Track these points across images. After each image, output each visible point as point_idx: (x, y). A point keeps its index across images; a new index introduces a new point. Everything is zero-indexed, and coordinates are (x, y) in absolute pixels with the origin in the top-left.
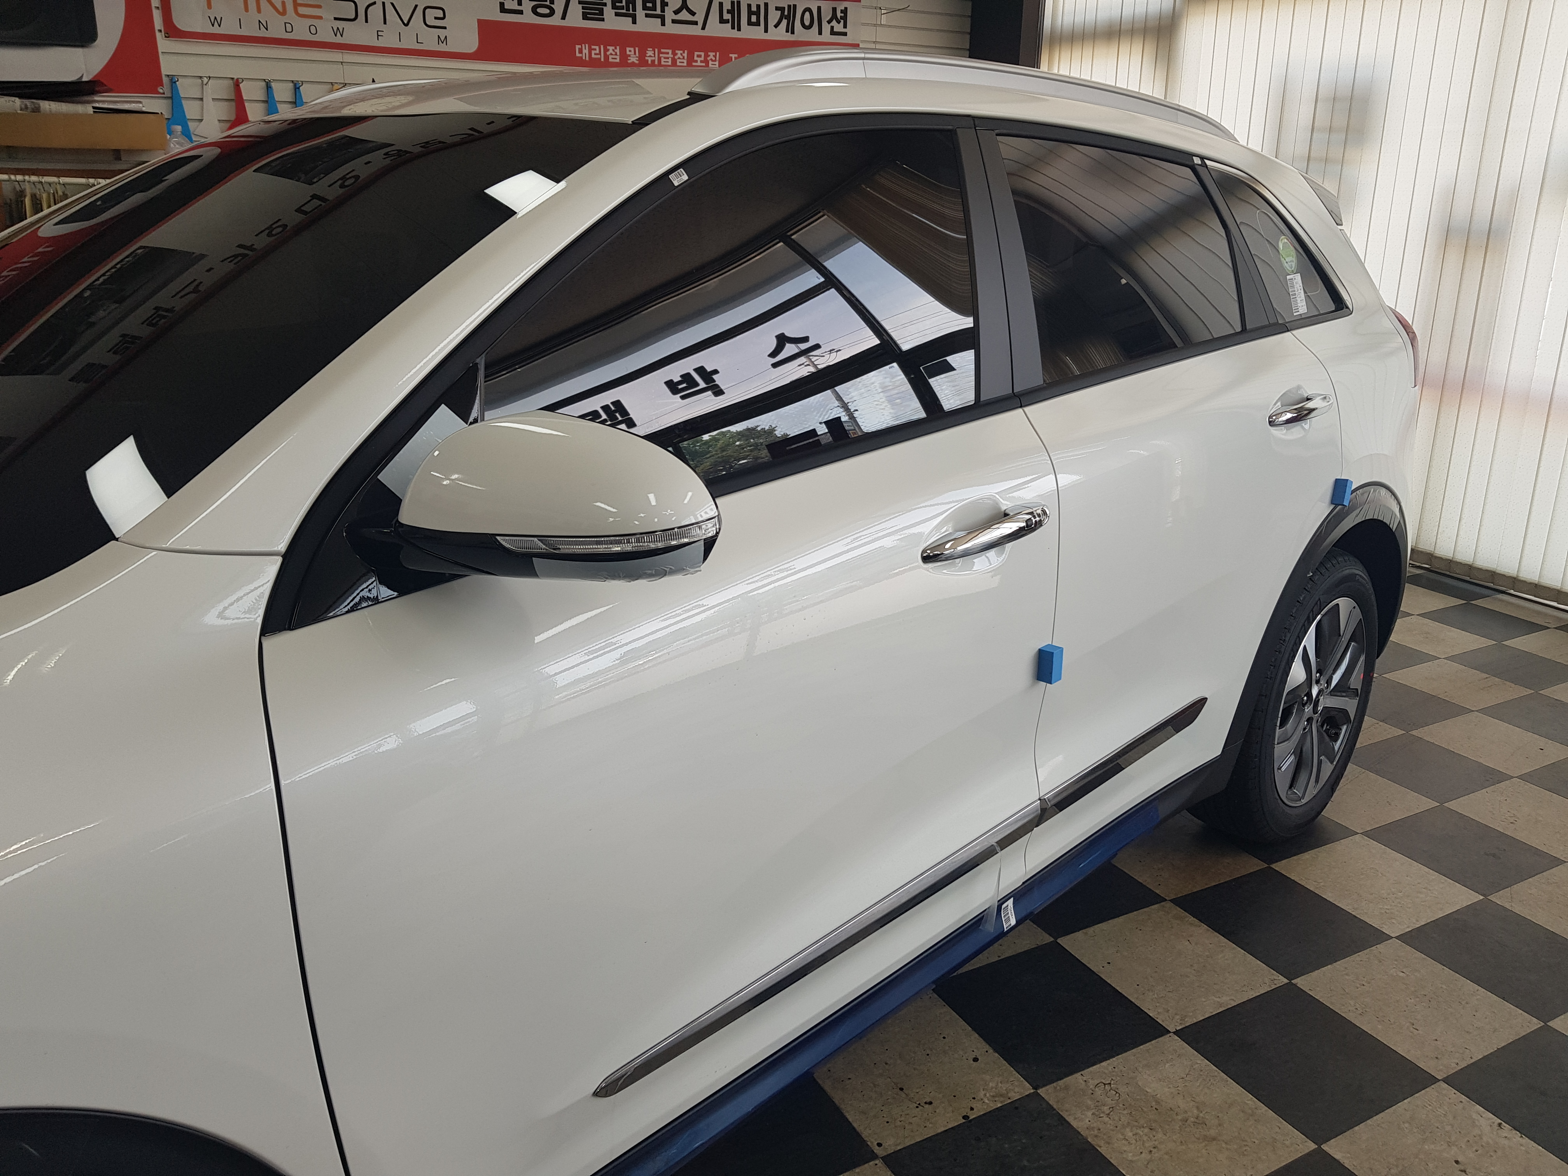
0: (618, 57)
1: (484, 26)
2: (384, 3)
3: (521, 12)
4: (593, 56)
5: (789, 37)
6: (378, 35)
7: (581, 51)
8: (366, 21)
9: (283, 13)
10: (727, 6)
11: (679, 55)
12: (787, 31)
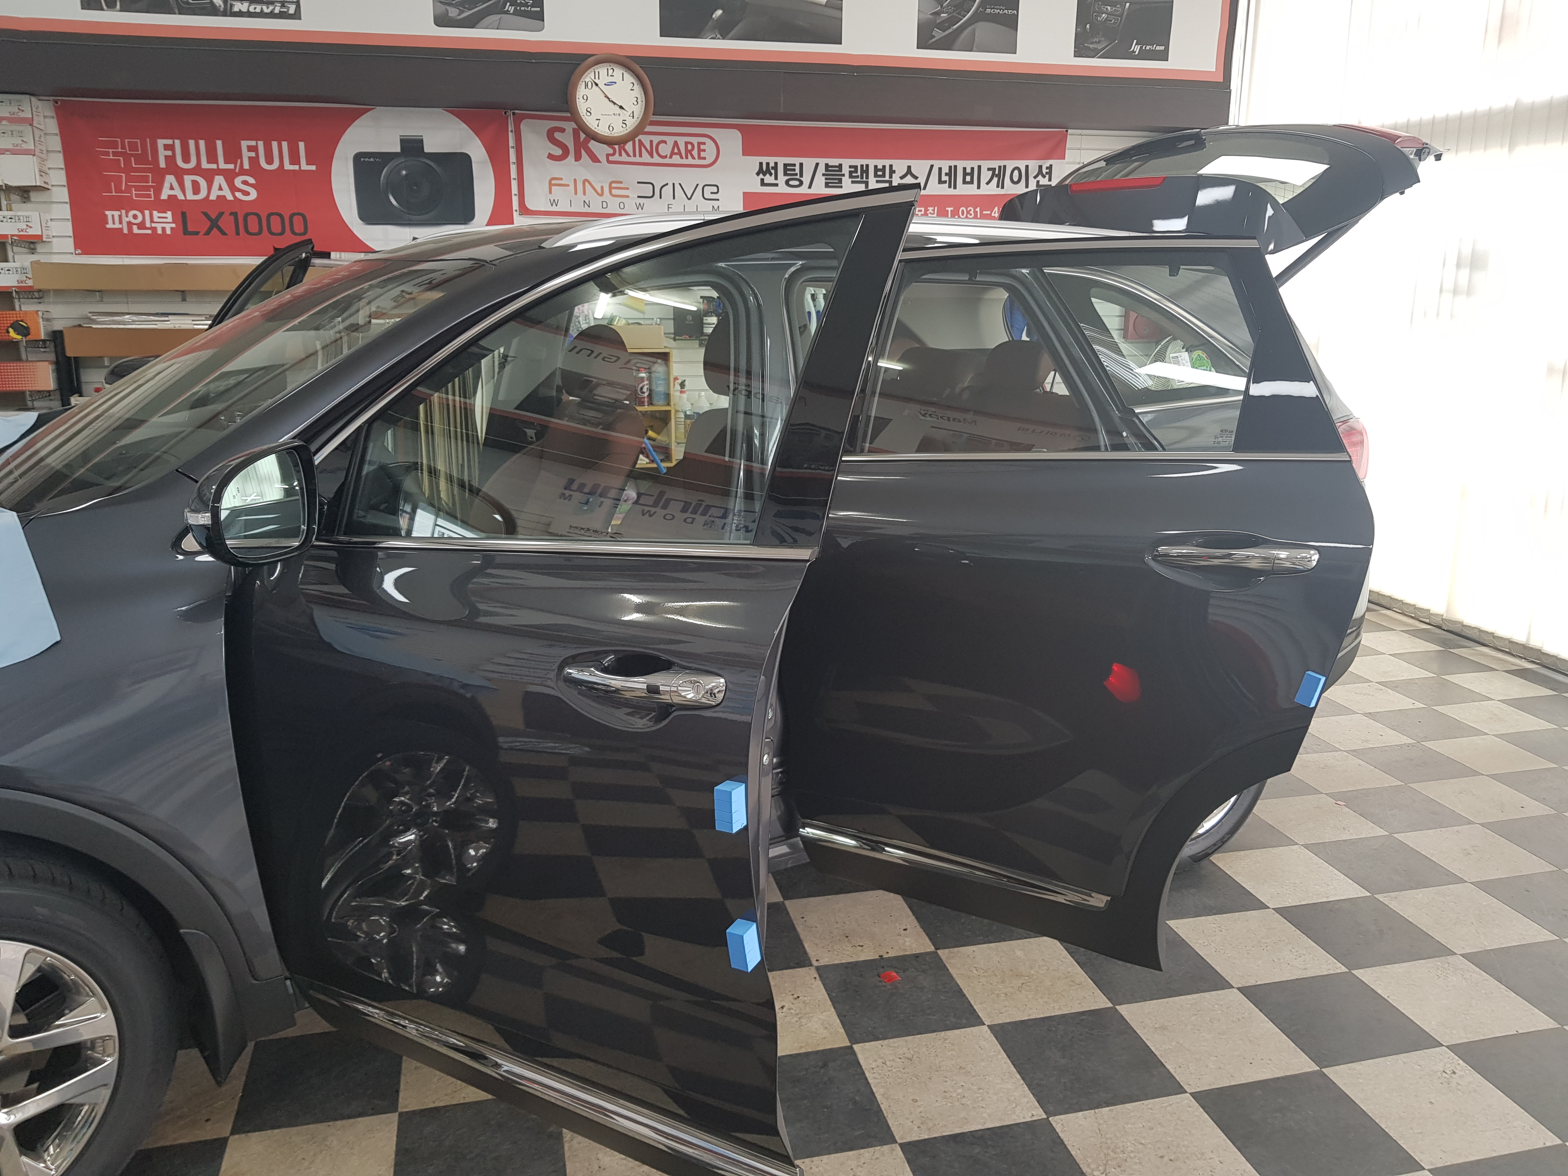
1: (748, 196)
2: (674, 184)
3: (777, 185)
5: (999, 191)
8: (661, 198)
9: (602, 195)
10: (945, 170)
12: (996, 187)
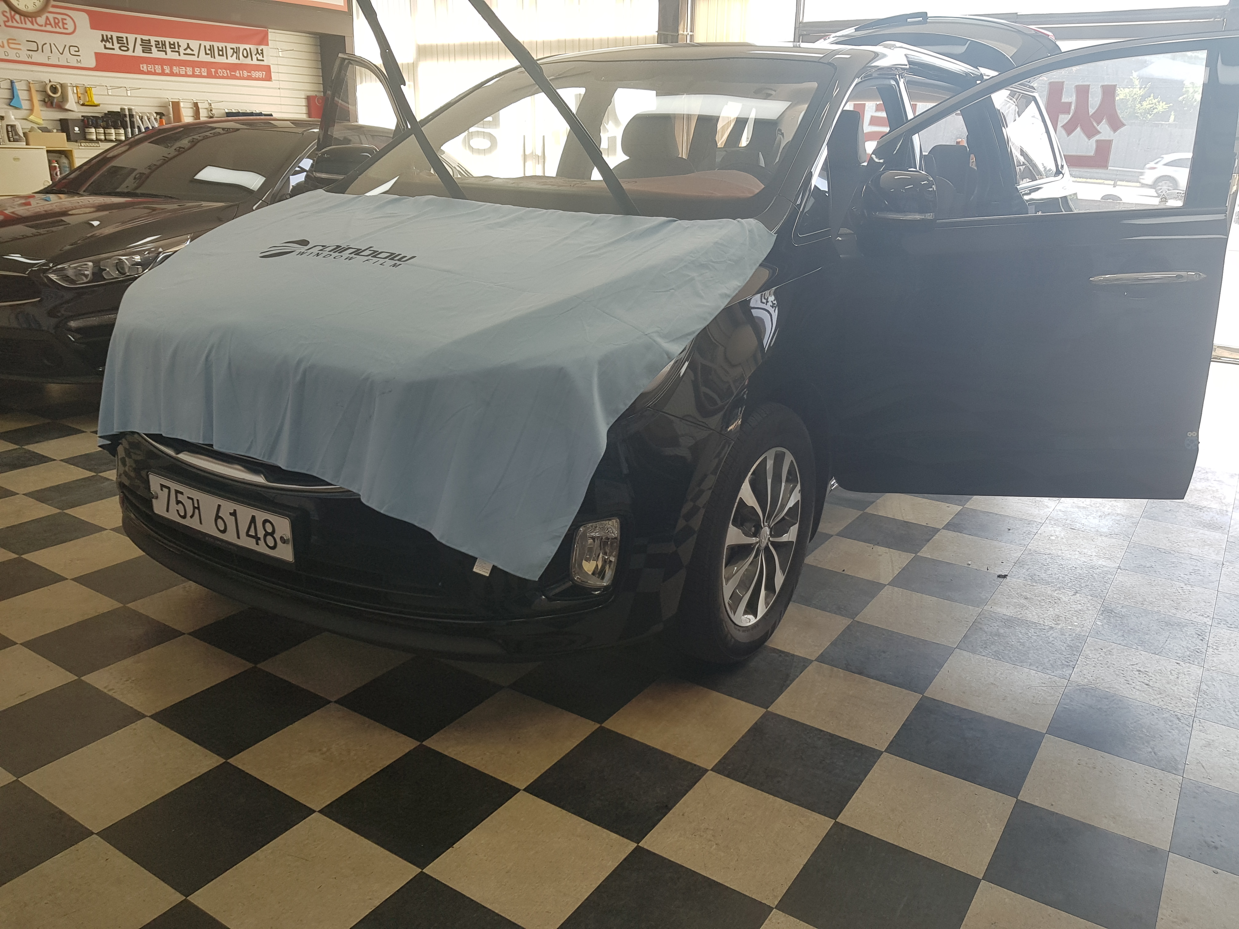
0: (160, 70)
1: (97, 55)
2: (50, 43)
3: (113, 49)
4: (149, 70)
5: (237, 61)
6: (48, 58)
7: (143, 67)
8: (43, 52)
9: (3, 47)
10: (208, 47)
11: (188, 70)
12: (237, 59)
